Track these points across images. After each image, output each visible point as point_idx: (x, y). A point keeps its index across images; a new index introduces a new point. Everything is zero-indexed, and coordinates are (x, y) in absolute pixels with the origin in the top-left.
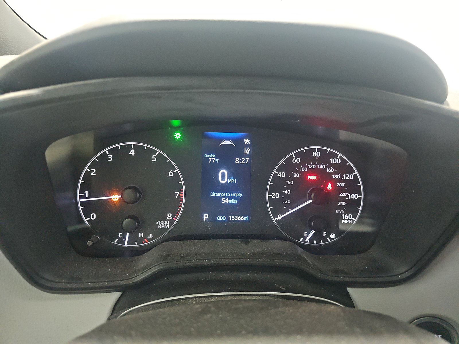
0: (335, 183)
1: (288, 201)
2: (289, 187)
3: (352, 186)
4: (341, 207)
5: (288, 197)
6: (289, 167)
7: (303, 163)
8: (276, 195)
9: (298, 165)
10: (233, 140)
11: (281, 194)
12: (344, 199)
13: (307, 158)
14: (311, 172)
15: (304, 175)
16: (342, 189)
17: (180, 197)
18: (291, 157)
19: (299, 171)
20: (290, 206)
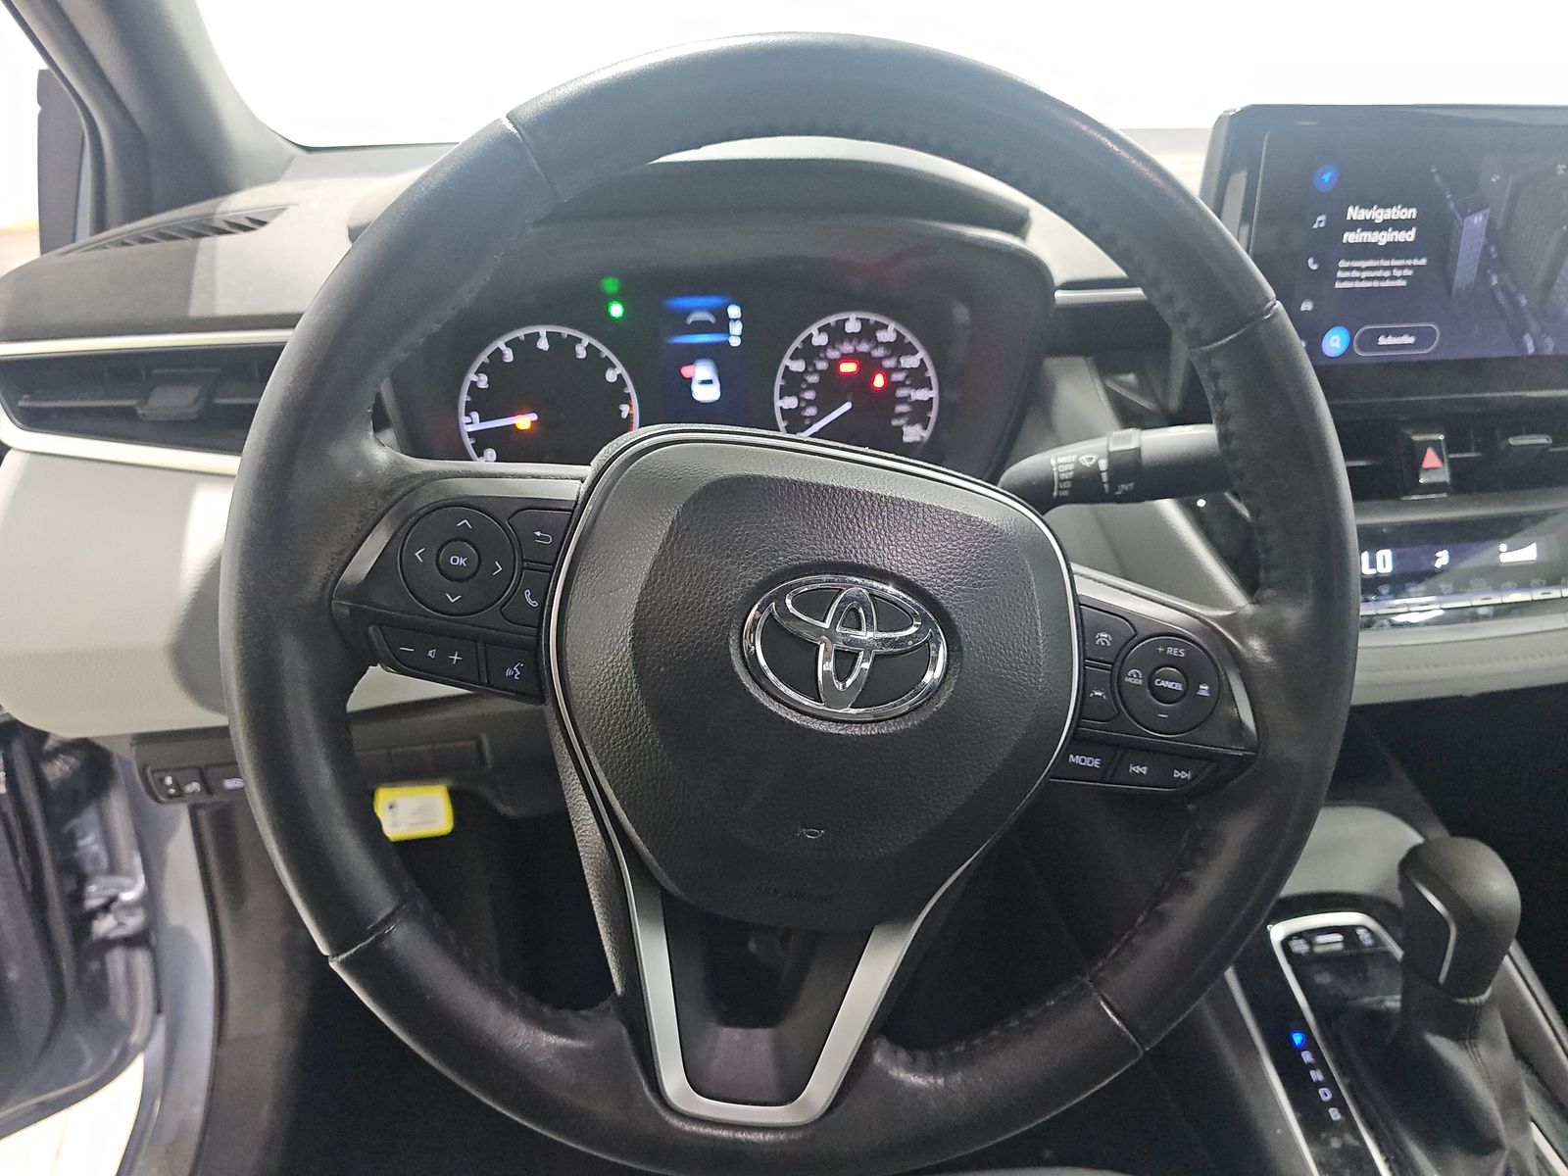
0: (887, 373)
1: (811, 411)
2: (811, 387)
3: (918, 378)
4: (901, 415)
5: (809, 403)
6: (809, 352)
7: (831, 344)
8: (791, 402)
9: (823, 348)
10: (711, 311)
11: (800, 399)
12: (904, 400)
13: (837, 334)
14: (846, 358)
15: (834, 364)
16: (901, 384)
17: (630, 416)
18: (811, 335)
19: (826, 358)
20: (815, 419)
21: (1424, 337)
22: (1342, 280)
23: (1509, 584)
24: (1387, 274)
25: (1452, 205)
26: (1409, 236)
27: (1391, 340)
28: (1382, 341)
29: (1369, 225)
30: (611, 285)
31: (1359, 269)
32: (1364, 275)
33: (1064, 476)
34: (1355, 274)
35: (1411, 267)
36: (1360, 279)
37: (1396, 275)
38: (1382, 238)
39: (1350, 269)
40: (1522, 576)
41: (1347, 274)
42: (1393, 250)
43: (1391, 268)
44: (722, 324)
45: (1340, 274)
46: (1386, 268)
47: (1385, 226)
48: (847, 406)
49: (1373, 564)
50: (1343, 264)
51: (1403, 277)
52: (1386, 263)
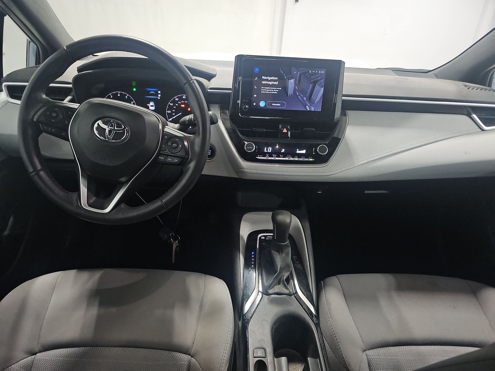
1: (174, 114)
2: (174, 109)
5: (174, 112)
6: (174, 102)
7: (179, 101)
8: (169, 112)
10: (155, 91)
11: (172, 111)
13: (181, 99)
14: (182, 104)
15: (180, 105)
18: (175, 98)
19: (178, 103)
20: (174, 116)
21: (282, 105)
22: (263, 91)
23: (296, 157)
24: (272, 90)
25: (286, 77)
26: (277, 83)
27: (275, 105)
28: (273, 104)
29: (267, 80)
30: (134, 84)
31: (266, 89)
32: (267, 90)
33: (187, 120)
34: (265, 90)
35: (278, 90)
36: (267, 91)
37: (275, 91)
38: (271, 83)
39: (264, 89)
40: (300, 155)
41: (263, 90)
42: (273, 86)
43: (273, 89)
44: (157, 94)
45: (262, 90)
46: (272, 89)
47: (271, 81)
48: (181, 113)
49: (267, 150)
50: (262, 88)
51: (276, 91)
52: (272, 88)
